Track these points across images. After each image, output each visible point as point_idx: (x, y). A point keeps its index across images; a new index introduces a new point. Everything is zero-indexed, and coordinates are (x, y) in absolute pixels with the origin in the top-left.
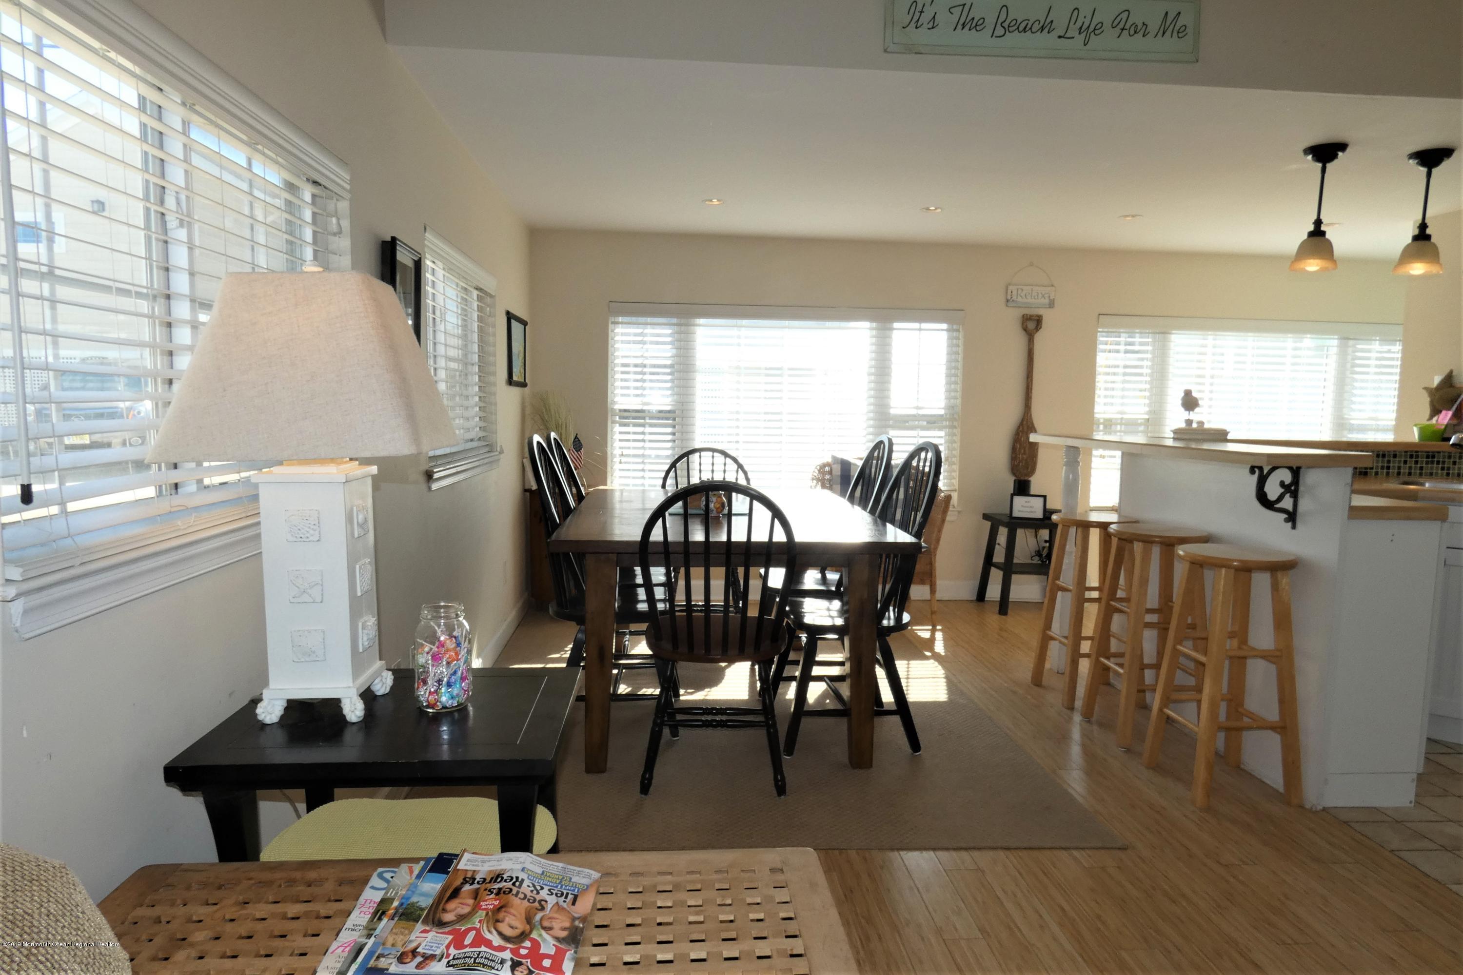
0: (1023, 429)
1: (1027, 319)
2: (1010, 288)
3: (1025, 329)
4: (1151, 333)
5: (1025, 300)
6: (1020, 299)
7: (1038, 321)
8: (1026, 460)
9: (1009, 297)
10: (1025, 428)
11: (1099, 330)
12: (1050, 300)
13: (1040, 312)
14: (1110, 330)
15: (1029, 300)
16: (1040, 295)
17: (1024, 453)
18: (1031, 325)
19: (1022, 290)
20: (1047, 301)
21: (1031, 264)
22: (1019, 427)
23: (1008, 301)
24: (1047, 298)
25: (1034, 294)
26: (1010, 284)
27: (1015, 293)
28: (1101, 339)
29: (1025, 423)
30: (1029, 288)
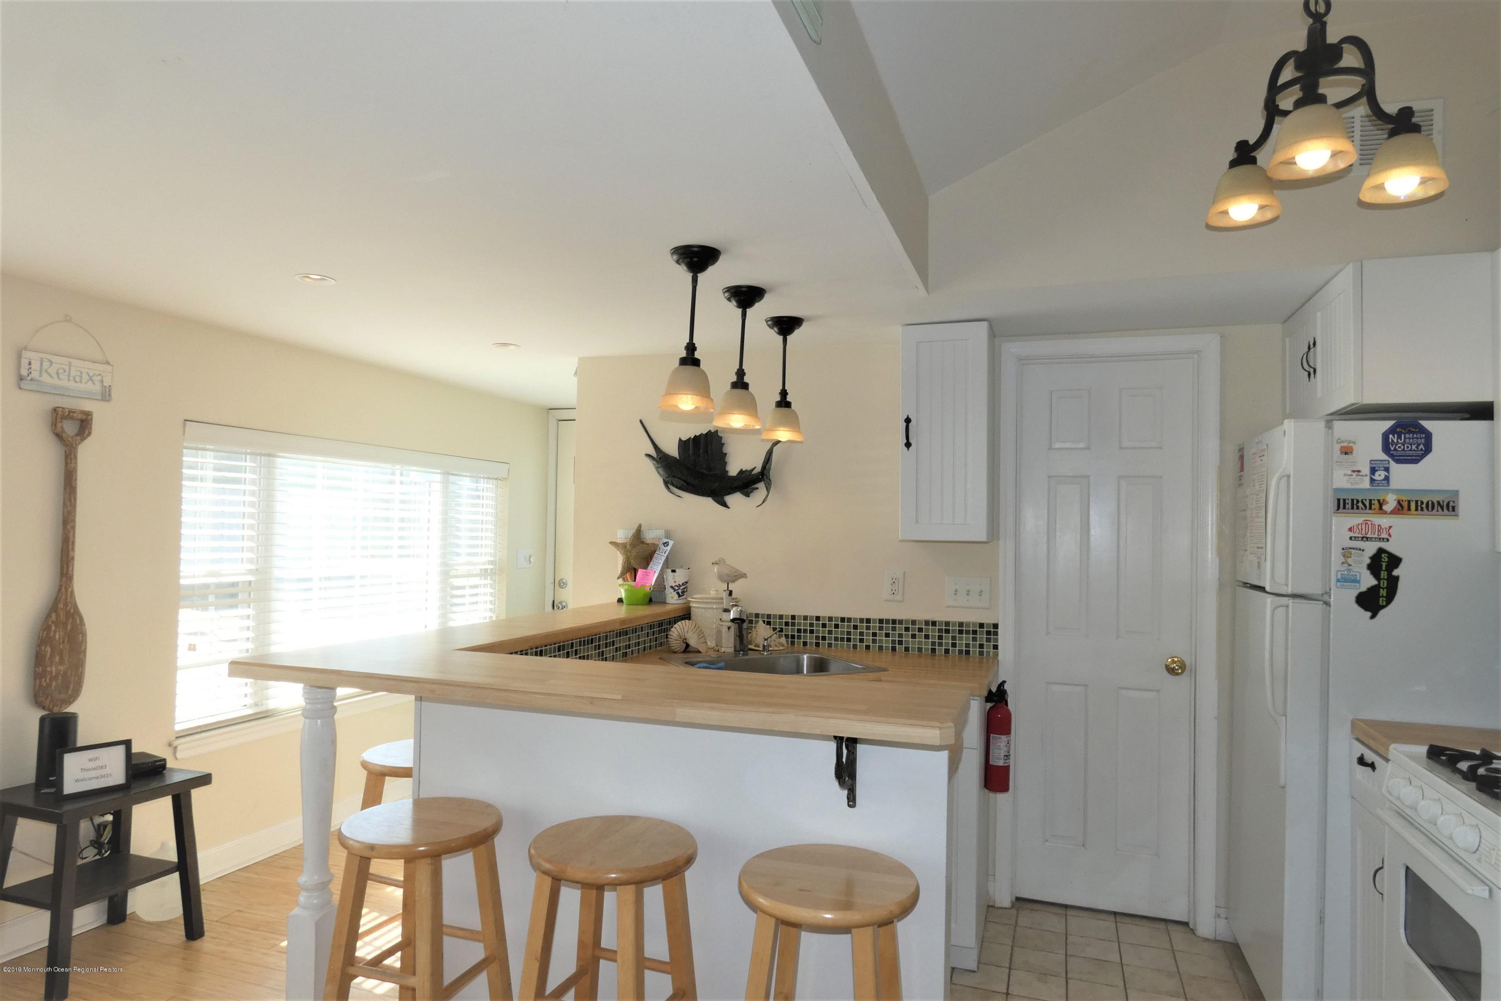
0: (58, 616)
1: (64, 417)
2: (27, 355)
3: (59, 436)
4: (250, 454)
5: (56, 381)
6: (45, 378)
7: (84, 423)
8: (65, 673)
9: (24, 372)
10: (62, 614)
11: (185, 444)
12: (104, 387)
13: (87, 406)
14: (200, 446)
15: (64, 383)
16: (85, 377)
17: (61, 662)
18: (70, 428)
19: (51, 363)
20: (97, 388)
21: (68, 319)
22: (48, 616)
23: (21, 378)
24: (97, 383)
25: (73, 373)
26: (25, 348)
27: (35, 365)
28: (188, 458)
29: (61, 605)
30: (65, 360)
